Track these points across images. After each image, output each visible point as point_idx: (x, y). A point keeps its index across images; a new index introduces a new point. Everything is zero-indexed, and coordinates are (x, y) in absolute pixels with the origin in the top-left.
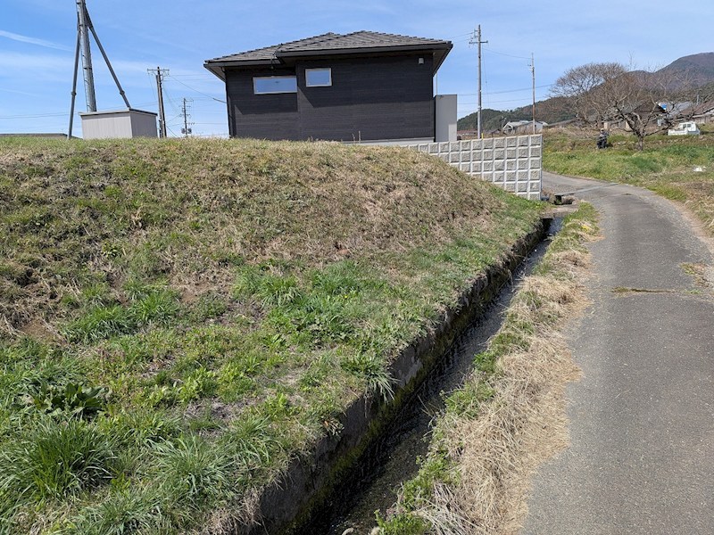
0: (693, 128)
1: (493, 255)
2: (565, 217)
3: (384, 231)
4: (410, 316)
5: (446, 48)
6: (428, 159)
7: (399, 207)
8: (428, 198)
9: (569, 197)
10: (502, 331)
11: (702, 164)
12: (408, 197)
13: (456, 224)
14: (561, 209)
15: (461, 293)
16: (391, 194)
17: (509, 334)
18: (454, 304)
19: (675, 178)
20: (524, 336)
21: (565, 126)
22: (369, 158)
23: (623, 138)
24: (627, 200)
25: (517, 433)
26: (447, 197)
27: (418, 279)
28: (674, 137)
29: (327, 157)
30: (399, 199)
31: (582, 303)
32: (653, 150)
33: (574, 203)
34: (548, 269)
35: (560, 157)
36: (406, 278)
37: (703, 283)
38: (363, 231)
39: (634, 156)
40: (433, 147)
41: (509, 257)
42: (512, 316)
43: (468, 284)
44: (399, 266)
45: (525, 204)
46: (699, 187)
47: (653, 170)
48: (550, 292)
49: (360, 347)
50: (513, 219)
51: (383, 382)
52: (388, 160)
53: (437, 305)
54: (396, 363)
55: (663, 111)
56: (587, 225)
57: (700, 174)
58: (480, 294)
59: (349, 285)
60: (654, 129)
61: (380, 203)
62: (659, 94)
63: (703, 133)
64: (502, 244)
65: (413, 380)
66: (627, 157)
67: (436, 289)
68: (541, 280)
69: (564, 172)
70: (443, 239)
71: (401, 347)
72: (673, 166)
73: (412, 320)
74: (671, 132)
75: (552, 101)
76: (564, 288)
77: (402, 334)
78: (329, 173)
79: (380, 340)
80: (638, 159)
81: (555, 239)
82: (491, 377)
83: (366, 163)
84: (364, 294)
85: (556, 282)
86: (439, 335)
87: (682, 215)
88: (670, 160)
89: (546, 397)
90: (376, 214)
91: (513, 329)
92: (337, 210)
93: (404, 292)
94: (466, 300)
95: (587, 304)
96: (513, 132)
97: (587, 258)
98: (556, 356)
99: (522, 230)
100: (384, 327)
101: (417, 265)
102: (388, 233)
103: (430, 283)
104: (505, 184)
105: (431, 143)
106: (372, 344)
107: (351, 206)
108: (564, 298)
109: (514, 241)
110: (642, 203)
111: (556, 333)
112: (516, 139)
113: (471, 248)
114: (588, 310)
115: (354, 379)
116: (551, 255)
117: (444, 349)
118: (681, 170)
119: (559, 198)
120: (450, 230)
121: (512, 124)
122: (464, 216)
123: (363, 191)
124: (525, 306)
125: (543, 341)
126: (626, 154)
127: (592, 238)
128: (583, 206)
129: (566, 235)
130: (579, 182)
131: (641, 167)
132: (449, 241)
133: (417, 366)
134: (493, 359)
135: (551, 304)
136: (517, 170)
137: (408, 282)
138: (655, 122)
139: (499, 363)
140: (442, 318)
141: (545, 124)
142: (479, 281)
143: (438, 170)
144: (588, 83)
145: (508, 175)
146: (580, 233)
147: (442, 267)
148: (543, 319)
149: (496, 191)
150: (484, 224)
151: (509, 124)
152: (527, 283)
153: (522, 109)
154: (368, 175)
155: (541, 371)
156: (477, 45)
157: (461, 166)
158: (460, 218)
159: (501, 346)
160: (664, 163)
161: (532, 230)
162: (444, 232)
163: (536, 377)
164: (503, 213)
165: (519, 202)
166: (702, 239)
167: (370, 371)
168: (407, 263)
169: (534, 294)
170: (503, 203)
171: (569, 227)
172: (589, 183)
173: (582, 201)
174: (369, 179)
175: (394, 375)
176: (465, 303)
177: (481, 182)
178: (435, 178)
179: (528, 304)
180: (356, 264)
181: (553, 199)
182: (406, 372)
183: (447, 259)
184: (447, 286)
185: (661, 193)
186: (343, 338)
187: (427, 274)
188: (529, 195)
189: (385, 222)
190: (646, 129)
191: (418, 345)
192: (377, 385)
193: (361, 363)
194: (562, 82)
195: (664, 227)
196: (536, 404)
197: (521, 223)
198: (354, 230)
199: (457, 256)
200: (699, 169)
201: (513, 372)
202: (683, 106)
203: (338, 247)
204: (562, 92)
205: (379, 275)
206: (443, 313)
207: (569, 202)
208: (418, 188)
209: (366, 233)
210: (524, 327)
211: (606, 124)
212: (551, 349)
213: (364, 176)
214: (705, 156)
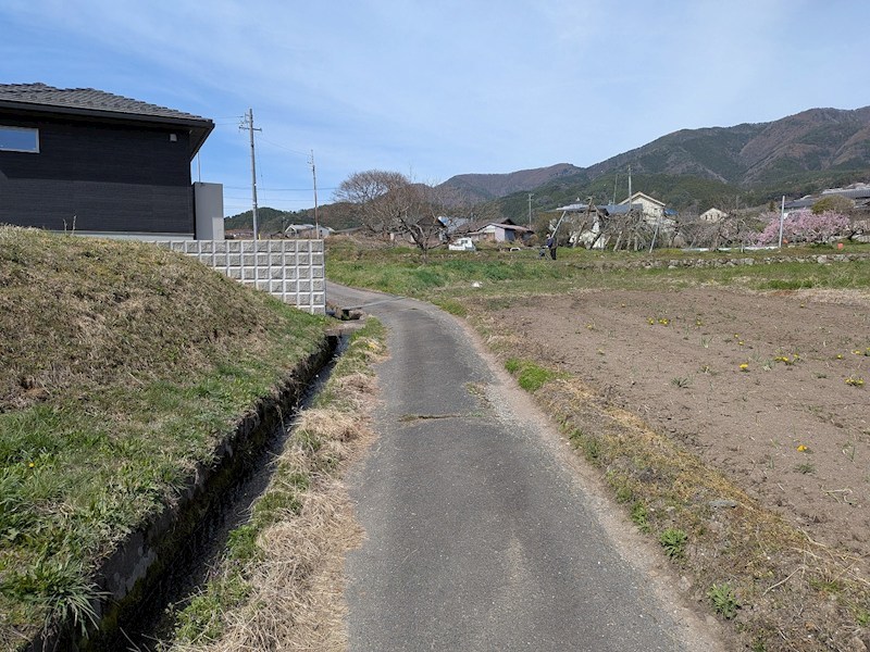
0: (470, 245)
1: (267, 384)
2: (352, 334)
3: (108, 358)
4: (137, 485)
5: (206, 127)
6: (181, 260)
7: (134, 323)
8: (180, 312)
9: (357, 312)
10: (270, 490)
11: (478, 279)
12: (148, 310)
13: (219, 345)
14: (347, 325)
15: (220, 441)
16: (122, 305)
17: (277, 493)
18: (210, 456)
19: (457, 293)
20: (296, 493)
21: (352, 233)
22: (88, 255)
23: (408, 250)
24: (413, 315)
25: (279, 647)
26: (208, 309)
27: (158, 426)
28: (454, 252)
29: (15, 249)
30: (134, 312)
31: (367, 438)
32: (435, 264)
33: (361, 318)
34: (330, 397)
35: (347, 267)
36: (140, 425)
37: (486, 404)
38: (73, 358)
39: (419, 269)
40: (190, 245)
41: (288, 384)
42: (284, 466)
43: (231, 424)
44: (129, 407)
45: (309, 319)
46: (477, 302)
47: (437, 284)
48: (331, 429)
49: (44, 550)
50: (294, 338)
51: (79, 601)
52: (120, 259)
53: (183, 462)
54: (108, 564)
55: (442, 225)
56: (374, 343)
57: (478, 289)
58: (249, 437)
59: (38, 445)
60: (435, 243)
61: (103, 318)
62: (438, 209)
63: (478, 250)
64: (279, 369)
65: (141, 583)
66: (412, 270)
67: (183, 438)
68: (321, 413)
69: (351, 283)
70: (200, 366)
71: (116, 538)
72: (453, 282)
73: (141, 490)
74: (451, 247)
75: (337, 206)
76: (347, 422)
77: (122, 516)
78: (16, 273)
79: (82, 531)
80: (423, 272)
81: (340, 361)
82: (248, 564)
83: (84, 261)
84: (65, 457)
85: (339, 414)
86: (185, 506)
87: (464, 330)
88: (451, 275)
89: (320, 579)
90: (94, 333)
91: (283, 486)
92: (27, 329)
93: (132, 448)
94: (229, 449)
95: (373, 440)
96: (297, 236)
97: (373, 383)
98: (336, 515)
99: (303, 351)
100: (92, 509)
101: (157, 405)
102: (115, 359)
103: (174, 429)
104: (285, 295)
105: (190, 240)
106: (65, 542)
107: (52, 322)
108: (347, 435)
109: (294, 365)
110: (428, 319)
111: (338, 484)
112: (295, 243)
113: (238, 376)
114: (374, 446)
115: (23, 608)
116: (336, 380)
117: (193, 525)
118: (460, 285)
119: (346, 312)
120: (210, 353)
121: (295, 227)
122: (231, 334)
123: (76, 300)
124: (301, 451)
125: (320, 497)
126: (412, 267)
127: (379, 358)
128: (371, 322)
129: (351, 355)
130: (368, 295)
131: (426, 281)
132: (209, 369)
133: (147, 560)
134: (253, 535)
135: (332, 444)
136: (297, 279)
137: (142, 431)
138: (437, 235)
139: (259, 542)
140: (189, 480)
141: (330, 229)
142: (248, 421)
143: (195, 276)
144: (372, 190)
145: (288, 285)
146: (366, 352)
147: (195, 405)
148: (323, 466)
149: (273, 304)
150: (257, 344)
151: (292, 226)
152: (306, 419)
153: (307, 211)
154: (85, 277)
155: (316, 541)
156: (249, 131)
157: (229, 271)
158: (224, 338)
159: (266, 512)
160: (446, 278)
161: (316, 350)
162: (202, 356)
163: (310, 551)
164: (282, 330)
165: (301, 317)
166: (483, 356)
167: (57, 589)
168: (144, 404)
169: (311, 432)
170: (282, 318)
171: (357, 345)
172: (377, 296)
173: (370, 316)
174: (86, 283)
175: (104, 585)
176: (226, 453)
177: (255, 292)
178: (190, 285)
179: (304, 448)
180: (55, 411)
181: (340, 314)
182: (126, 574)
183: (203, 393)
184: (201, 432)
185: (444, 308)
186: (12, 537)
187: (173, 418)
188: (313, 308)
189: (110, 345)
190: (429, 242)
191: (149, 526)
192: (69, 609)
193: (40, 577)
194: (346, 186)
195: (448, 342)
196: (308, 593)
197: (303, 342)
198: (57, 358)
199: (216, 387)
200: (476, 285)
201: (277, 552)
202: (460, 222)
203: (25, 385)
204: (346, 196)
205: (94, 425)
206: (192, 471)
207: (356, 317)
208: (164, 298)
209: (77, 362)
210: (297, 481)
211: (392, 235)
212: (329, 507)
213: (78, 278)
214: (480, 271)
